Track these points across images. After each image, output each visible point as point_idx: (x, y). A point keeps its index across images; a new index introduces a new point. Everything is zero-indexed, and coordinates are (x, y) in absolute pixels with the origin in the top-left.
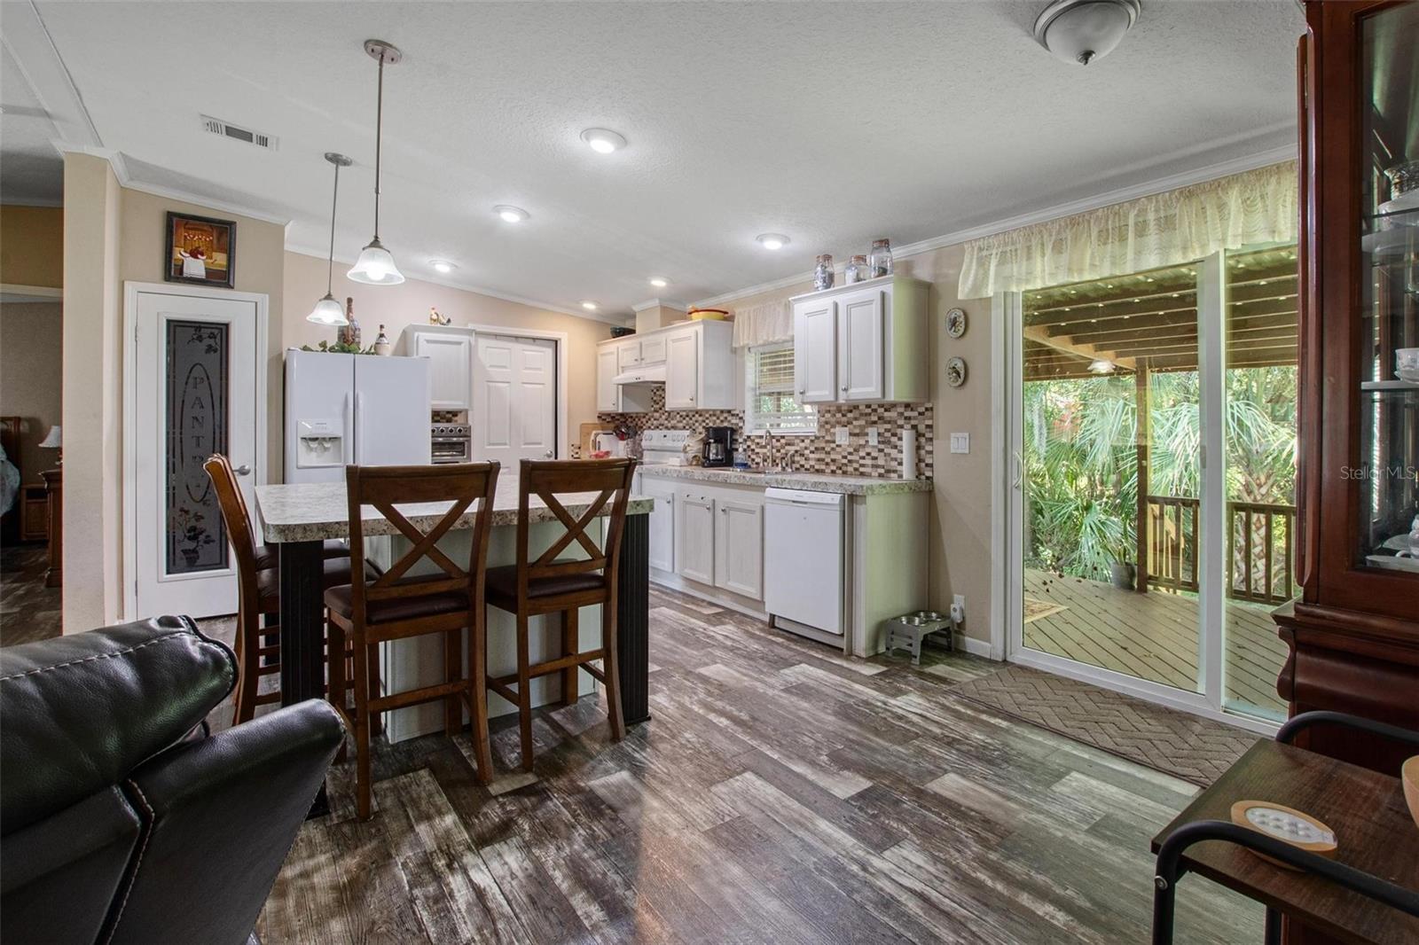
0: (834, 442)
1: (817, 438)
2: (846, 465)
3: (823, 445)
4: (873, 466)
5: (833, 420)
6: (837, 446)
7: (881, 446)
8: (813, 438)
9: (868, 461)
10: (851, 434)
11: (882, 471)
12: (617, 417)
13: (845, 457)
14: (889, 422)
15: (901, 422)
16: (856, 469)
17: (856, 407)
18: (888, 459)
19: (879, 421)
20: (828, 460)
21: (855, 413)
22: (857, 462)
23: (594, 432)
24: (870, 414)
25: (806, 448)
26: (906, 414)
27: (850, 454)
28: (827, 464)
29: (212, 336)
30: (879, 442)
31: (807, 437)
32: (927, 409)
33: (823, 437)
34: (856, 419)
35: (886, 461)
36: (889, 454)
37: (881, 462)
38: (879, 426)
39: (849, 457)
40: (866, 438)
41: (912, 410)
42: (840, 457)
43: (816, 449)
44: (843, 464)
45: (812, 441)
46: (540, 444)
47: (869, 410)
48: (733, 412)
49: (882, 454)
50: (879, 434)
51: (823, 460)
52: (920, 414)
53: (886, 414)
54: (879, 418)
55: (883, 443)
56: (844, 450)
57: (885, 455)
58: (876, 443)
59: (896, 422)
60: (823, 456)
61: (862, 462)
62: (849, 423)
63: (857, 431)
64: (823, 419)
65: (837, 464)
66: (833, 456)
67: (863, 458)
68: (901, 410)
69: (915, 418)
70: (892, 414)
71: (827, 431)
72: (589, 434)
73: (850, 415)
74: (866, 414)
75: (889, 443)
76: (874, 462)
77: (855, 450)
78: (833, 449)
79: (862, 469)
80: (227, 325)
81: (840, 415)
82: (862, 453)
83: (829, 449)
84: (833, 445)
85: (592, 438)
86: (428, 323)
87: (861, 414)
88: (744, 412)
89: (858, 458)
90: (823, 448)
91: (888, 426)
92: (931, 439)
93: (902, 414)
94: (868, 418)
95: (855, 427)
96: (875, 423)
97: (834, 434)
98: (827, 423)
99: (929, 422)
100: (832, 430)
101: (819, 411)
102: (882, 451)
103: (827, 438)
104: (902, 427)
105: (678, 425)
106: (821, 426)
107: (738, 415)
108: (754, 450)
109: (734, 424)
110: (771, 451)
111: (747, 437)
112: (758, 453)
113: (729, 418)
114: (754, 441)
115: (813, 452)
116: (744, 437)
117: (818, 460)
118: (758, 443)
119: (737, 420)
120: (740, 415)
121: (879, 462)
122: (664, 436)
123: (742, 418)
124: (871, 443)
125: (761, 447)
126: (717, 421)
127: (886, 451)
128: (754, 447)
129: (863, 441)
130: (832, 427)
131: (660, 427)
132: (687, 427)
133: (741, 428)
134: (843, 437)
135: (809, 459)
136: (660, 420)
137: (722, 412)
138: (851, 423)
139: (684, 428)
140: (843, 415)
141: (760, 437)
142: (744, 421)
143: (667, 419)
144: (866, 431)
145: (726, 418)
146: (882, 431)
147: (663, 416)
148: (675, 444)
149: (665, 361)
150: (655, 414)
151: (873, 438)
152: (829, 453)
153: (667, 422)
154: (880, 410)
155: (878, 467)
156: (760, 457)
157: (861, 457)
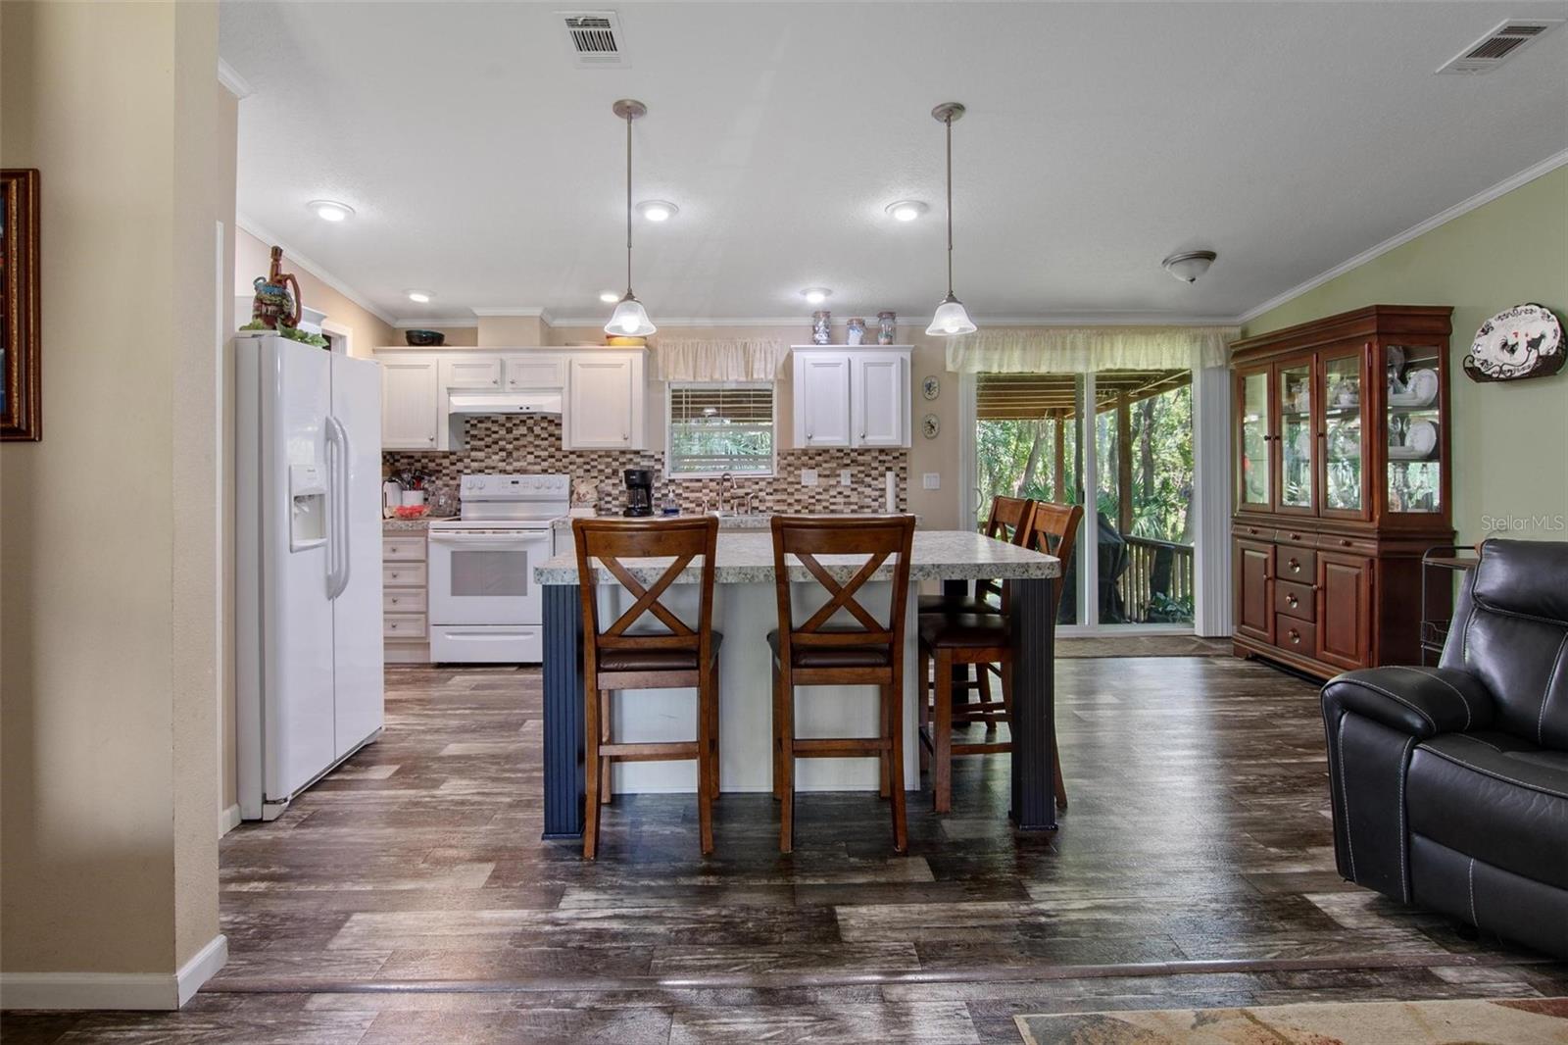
0: (799, 483)
1: (775, 479)
2: (814, 504)
3: (785, 486)
4: (845, 503)
5: (797, 462)
6: (803, 487)
7: (855, 486)
8: (771, 480)
9: (841, 499)
10: (819, 476)
11: (856, 507)
13: (813, 497)
14: (863, 465)
15: (875, 464)
16: (825, 508)
17: (826, 451)
18: (862, 496)
19: (852, 464)
20: (790, 501)
21: (826, 457)
22: (828, 501)
24: (842, 458)
25: (761, 490)
26: (881, 458)
27: (820, 493)
28: (790, 504)
30: (852, 482)
31: (763, 479)
32: (901, 454)
33: (785, 479)
34: (826, 462)
35: (859, 498)
36: (863, 493)
37: (853, 499)
38: (852, 468)
39: (817, 497)
40: (838, 479)
41: (887, 455)
42: (806, 497)
43: (775, 490)
44: (810, 504)
45: (769, 483)
47: (842, 454)
48: (642, 453)
49: (856, 493)
50: (852, 475)
51: (784, 501)
52: (894, 458)
53: (860, 458)
54: (852, 461)
55: (856, 482)
56: (812, 490)
57: (859, 493)
58: (848, 483)
59: (870, 465)
60: (784, 497)
61: (832, 500)
62: (818, 465)
63: (827, 473)
64: (785, 462)
65: (802, 504)
66: (797, 497)
67: (835, 497)
68: (877, 454)
69: (890, 462)
70: (867, 458)
71: (790, 473)
73: (817, 458)
74: (837, 458)
75: (863, 482)
76: (846, 500)
77: (824, 490)
78: (797, 490)
79: (832, 507)
81: (807, 458)
82: (833, 492)
83: (793, 490)
84: (799, 487)
87: (832, 458)
88: (663, 453)
89: (828, 497)
90: (786, 490)
91: (862, 468)
92: (905, 479)
93: (876, 458)
94: (840, 461)
95: (825, 469)
96: (848, 465)
97: (800, 476)
98: (789, 465)
99: (902, 465)
100: (796, 472)
101: (779, 454)
102: (855, 489)
103: (790, 480)
104: (876, 469)
105: (529, 467)
106: (782, 469)
107: (653, 456)
108: (681, 495)
109: (649, 467)
110: (708, 495)
111: (670, 481)
112: (687, 498)
113: (637, 459)
114: (681, 484)
115: (771, 494)
116: (663, 481)
117: (779, 501)
118: (687, 488)
119: (652, 463)
120: (656, 457)
121: (852, 500)
122: (513, 482)
123: (660, 460)
124: (843, 483)
125: (692, 491)
126: (613, 463)
127: (859, 490)
128: (680, 491)
129: (833, 482)
130: (796, 469)
131: (486, 471)
132: (550, 471)
133: (659, 471)
134: (810, 478)
135: (765, 501)
136: (488, 462)
137: (623, 452)
138: (821, 466)
139: (545, 471)
140: (810, 458)
141: (691, 480)
142: (663, 464)
143: (504, 461)
144: (838, 472)
145: (631, 460)
146: (855, 472)
147: (494, 457)
148: (543, 492)
149: (562, 388)
150: (473, 454)
151: (845, 478)
152: (792, 494)
153: (504, 464)
154: (852, 454)
155: (850, 504)
156: (691, 502)
157: (831, 497)
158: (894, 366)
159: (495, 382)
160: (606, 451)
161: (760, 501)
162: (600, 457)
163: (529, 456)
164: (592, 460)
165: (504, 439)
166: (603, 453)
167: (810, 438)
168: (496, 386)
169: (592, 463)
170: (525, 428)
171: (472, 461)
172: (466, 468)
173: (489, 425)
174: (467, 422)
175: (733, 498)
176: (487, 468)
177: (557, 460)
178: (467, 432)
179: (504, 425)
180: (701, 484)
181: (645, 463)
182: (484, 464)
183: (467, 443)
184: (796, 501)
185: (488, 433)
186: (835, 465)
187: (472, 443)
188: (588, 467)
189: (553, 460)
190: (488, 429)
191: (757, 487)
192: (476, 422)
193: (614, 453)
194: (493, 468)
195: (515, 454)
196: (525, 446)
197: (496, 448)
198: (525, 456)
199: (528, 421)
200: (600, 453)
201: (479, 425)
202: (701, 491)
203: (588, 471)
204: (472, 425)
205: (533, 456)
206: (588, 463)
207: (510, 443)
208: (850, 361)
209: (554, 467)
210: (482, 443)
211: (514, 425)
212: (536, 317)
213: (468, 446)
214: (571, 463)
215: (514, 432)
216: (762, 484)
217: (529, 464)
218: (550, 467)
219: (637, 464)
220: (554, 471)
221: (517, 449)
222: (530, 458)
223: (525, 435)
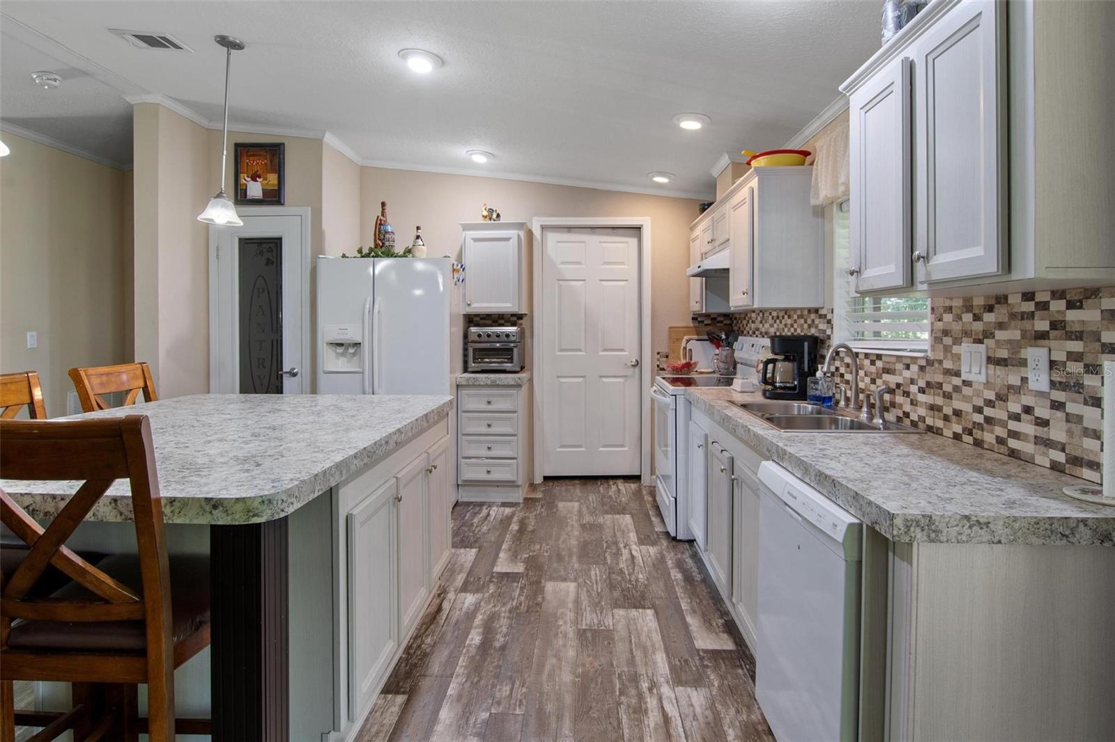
0: (958, 374)
1: (930, 362)
2: (981, 428)
3: (939, 378)
4: (1038, 440)
5: (956, 327)
6: (965, 383)
7: (1059, 396)
8: (923, 363)
9: (1026, 427)
10: (990, 360)
12: (719, 319)
13: (979, 410)
14: (1079, 336)
16: (1000, 441)
17: (1003, 300)
18: (1077, 429)
19: (1053, 334)
20: (948, 411)
21: (1003, 313)
22: (1003, 424)
23: (686, 337)
24: (1031, 316)
25: (912, 382)
27: (990, 403)
28: (947, 419)
29: (270, 250)
30: (1053, 384)
31: (914, 359)
33: (940, 362)
34: (1001, 326)
35: (1069, 432)
36: (1079, 419)
37: (1057, 432)
38: (1053, 343)
39: (988, 411)
40: (1023, 372)
42: (970, 408)
43: (928, 383)
44: (975, 425)
45: (922, 368)
46: (622, 350)
47: (1031, 306)
48: (820, 312)
49: (1060, 415)
50: (1052, 364)
51: (939, 409)
53: (1072, 315)
54: (1054, 325)
55: (1064, 387)
56: (978, 394)
57: (1068, 418)
58: (1045, 386)
59: (1097, 336)
60: (939, 401)
61: (1013, 425)
62: (988, 334)
63: (1003, 353)
64: (940, 325)
65: (964, 422)
66: (957, 405)
67: (1016, 417)
70: (1088, 316)
71: (947, 349)
72: (679, 340)
73: (989, 317)
74: (1024, 316)
75: (1078, 387)
77: (999, 397)
78: (957, 388)
79: (1013, 443)
80: (280, 239)
81: (970, 316)
82: (1015, 408)
83: (950, 389)
84: (957, 381)
85: (683, 344)
86: (481, 221)
87: (1013, 316)
88: (834, 312)
89: (1004, 416)
90: (940, 385)
91: (1076, 346)
94: (1027, 324)
95: (999, 344)
96: (1042, 336)
97: (960, 357)
98: (946, 333)
100: (956, 349)
101: (933, 309)
102: (1062, 403)
103: (945, 367)
106: (936, 340)
114: (842, 360)
115: (925, 392)
117: (934, 408)
119: (825, 325)
124: (1032, 386)
127: (1072, 408)
129: (1014, 378)
130: (955, 342)
134: (972, 366)
135: (916, 404)
138: (992, 336)
140: (976, 317)
142: (832, 327)
144: (1024, 354)
146: (1060, 356)
151: (1035, 369)
152: (950, 396)
157: (1011, 417)
161: (912, 403)
181: (821, 325)
186: (1019, 335)
191: (907, 374)
216: (913, 370)
219: (816, 327)
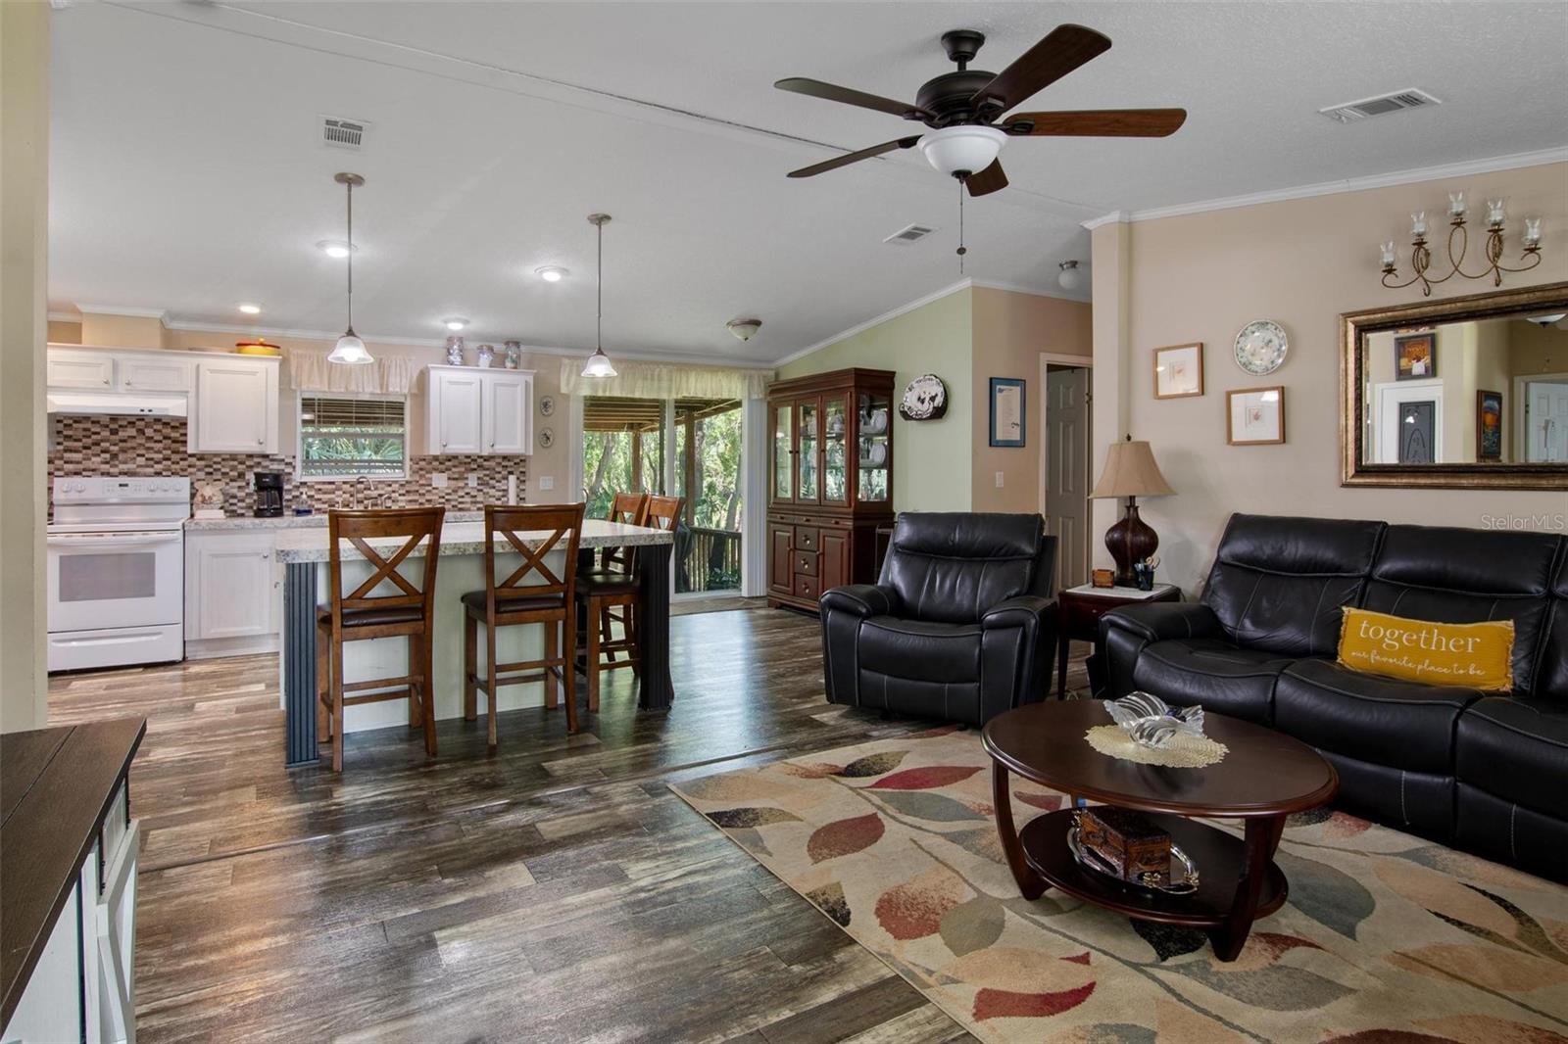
0: (430, 485)
1: (407, 482)
2: (443, 503)
3: (417, 488)
4: (472, 502)
5: (429, 467)
6: (434, 488)
7: (481, 487)
8: (403, 483)
9: (467, 499)
10: (449, 479)
13: (443, 497)
14: (488, 469)
15: (499, 469)
16: (454, 506)
17: (455, 457)
19: (478, 469)
20: (423, 501)
21: (456, 462)
22: (456, 500)
24: (470, 463)
25: (394, 492)
26: (503, 464)
30: (478, 484)
31: (396, 482)
32: (521, 461)
33: (417, 481)
34: (455, 466)
35: (485, 498)
36: (488, 493)
37: (480, 499)
38: (478, 472)
39: (447, 497)
40: (466, 481)
41: (509, 461)
42: (437, 497)
43: (408, 492)
45: (402, 485)
47: (469, 460)
49: (481, 493)
50: (479, 478)
51: (415, 501)
52: (515, 464)
53: (485, 463)
54: (479, 466)
55: (482, 484)
56: (443, 491)
57: (484, 494)
58: (476, 485)
59: (494, 469)
60: (416, 497)
61: (460, 500)
62: (448, 469)
63: (456, 476)
64: (417, 466)
65: (433, 503)
66: (428, 497)
67: (463, 497)
68: (500, 460)
69: (511, 467)
70: (492, 464)
71: (421, 476)
73: (448, 463)
74: (465, 463)
75: (488, 484)
76: (474, 500)
77: (453, 491)
78: (428, 491)
79: (460, 506)
81: (438, 463)
82: (461, 493)
83: (424, 491)
84: (430, 488)
87: (461, 463)
88: (294, 457)
90: (418, 491)
91: (488, 472)
92: (524, 481)
93: (499, 464)
94: (467, 466)
95: (454, 473)
96: (475, 469)
97: (431, 479)
98: (421, 469)
99: (521, 469)
100: (428, 476)
101: (411, 460)
102: (481, 490)
103: (421, 482)
104: (499, 473)
105: (138, 470)
106: (415, 472)
107: (283, 460)
108: (313, 496)
109: (278, 470)
110: (341, 496)
111: (301, 483)
112: (320, 500)
113: (265, 463)
114: (312, 487)
115: (404, 495)
116: (294, 483)
117: (410, 501)
118: (320, 490)
119: (282, 467)
120: (287, 460)
121: (478, 499)
122: (121, 485)
123: (290, 463)
124: (470, 485)
125: (325, 493)
126: (240, 466)
127: (485, 490)
128: (312, 493)
129: (461, 484)
130: (427, 473)
131: (84, 473)
132: (164, 473)
133: (290, 474)
134: (440, 481)
135: (398, 501)
136: (87, 464)
137: (250, 456)
138: (450, 470)
139: (158, 474)
140: (441, 463)
141: (324, 483)
142: (294, 467)
143: (107, 463)
144: (466, 476)
145: (259, 463)
146: (482, 475)
147: (98, 459)
148: (159, 495)
149: (187, 392)
150: (67, 455)
151: (472, 481)
152: (424, 495)
153: (108, 466)
154: (479, 460)
155: (476, 503)
156: (324, 503)
157: (460, 497)
158: (519, 388)
159: (106, 383)
160: (231, 455)
161: (393, 501)
162: (223, 460)
163: (139, 459)
164: (215, 463)
165: (108, 441)
166: (228, 457)
167: (445, 446)
168: (106, 386)
169: (215, 466)
170: (134, 430)
171: (66, 462)
172: (58, 470)
173: (88, 425)
174: (59, 421)
175: (366, 499)
176: (84, 470)
177: (173, 463)
178: (59, 432)
179: (107, 426)
180: (334, 486)
181: (275, 467)
182: (81, 467)
183: (59, 444)
184: (427, 501)
185: (88, 433)
186: (463, 469)
187: (65, 443)
188: (211, 470)
189: (169, 463)
190: (85, 430)
191: (390, 489)
192: (71, 422)
193: (239, 457)
194: (93, 470)
195: (121, 457)
196: (134, 448)
197: (97, 449)
198: (135, 459)
199: (138, 423)
200: (223, 457)
201: (75, 425)
202: (334, 493)
203: (211, 473)
204: (65, 425)
205: (144, 459)
206: (211, 466)
207: (115, 445)
208: (481, 382)
209: (170, 470)
210: (80, 444)
211: (120, 426)
212: (156, 319)
213: (61, 447)
214: (190, 466)
215: (120, 433)
216: (395, 486)
217: (138, 466)
218: (164, 470)
219: (267, 467)
220: (170, 473)
221: (124, 451)
222: (141, 461)
223: (134, 437)
